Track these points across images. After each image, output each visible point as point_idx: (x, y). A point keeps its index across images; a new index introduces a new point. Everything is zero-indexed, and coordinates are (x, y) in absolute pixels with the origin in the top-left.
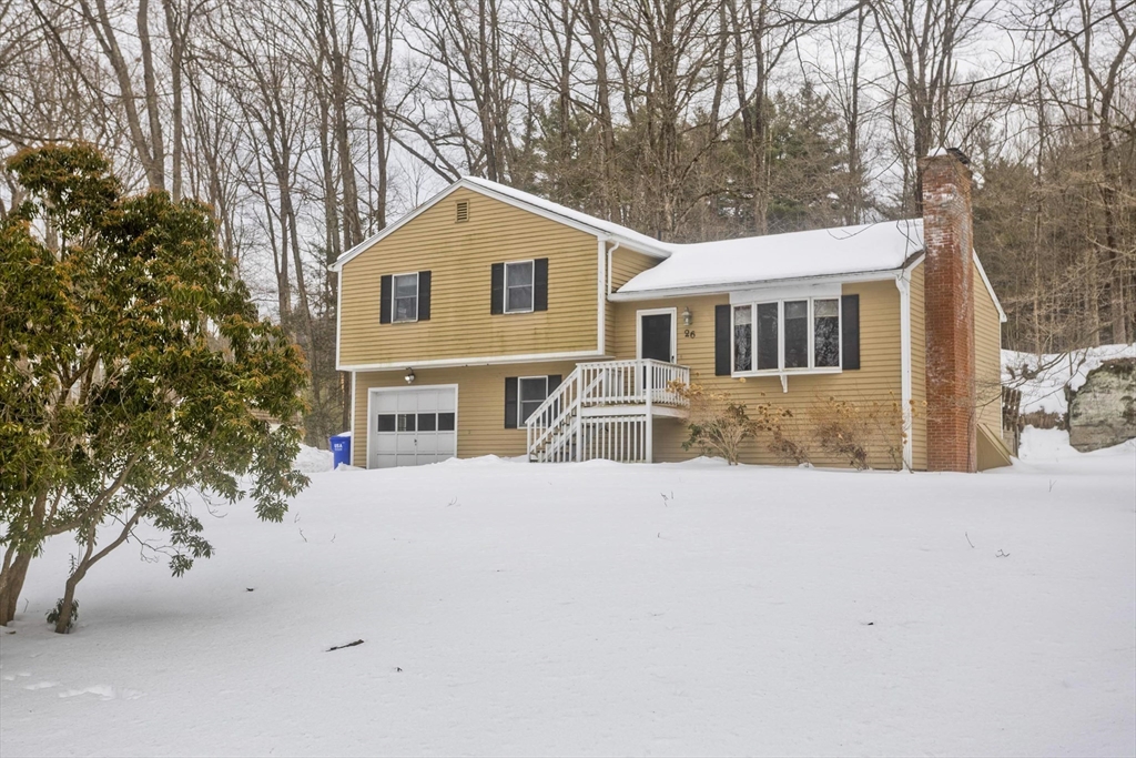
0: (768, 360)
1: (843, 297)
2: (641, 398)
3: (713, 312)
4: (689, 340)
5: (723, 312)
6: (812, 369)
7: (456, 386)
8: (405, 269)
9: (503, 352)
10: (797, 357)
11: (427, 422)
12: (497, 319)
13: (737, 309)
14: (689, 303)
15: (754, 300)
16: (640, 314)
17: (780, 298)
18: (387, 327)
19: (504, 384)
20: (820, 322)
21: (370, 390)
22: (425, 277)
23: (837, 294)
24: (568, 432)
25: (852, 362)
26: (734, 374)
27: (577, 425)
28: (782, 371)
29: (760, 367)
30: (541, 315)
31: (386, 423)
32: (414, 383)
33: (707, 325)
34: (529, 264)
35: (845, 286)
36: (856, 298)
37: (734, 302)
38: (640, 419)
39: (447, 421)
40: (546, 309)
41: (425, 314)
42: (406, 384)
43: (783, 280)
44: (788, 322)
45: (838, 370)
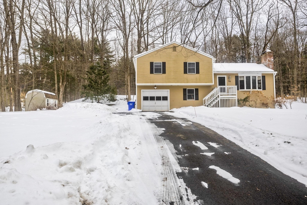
0: (248, 87)
1: (262, 76)
2: (235, 94)
3: (235, 77)
4: (229, 82)
5: (237, 77)
6: (257, 89)
7: (169, 90)
8: (158, 61)
9: (187, 83)
10: (254, 87)
11: (159, 98)
12: (185, 75)
13: (240, 77)
14: (229, 75)
15: (245, 75)
16: (218, 76)
17: (251, 75)
18: (152, 75)
19: (183, 90)
20: (258, 81)
21: (142, 90)
22: (164, 64)
23: (261, 75)
24: (216, 101)
25: (264, 88)
26: (240, 90)
27: (219, 99)
28: (251, 90)
29: (247, 89)
30: (198, 75)
31: (146, 98)
32: (156, 89)
33: (233, 80)
34: (194, 63)
35: (262, 74)
36: (265, 76)
37: (239, 75)
38: (235, 98)
39: (165, 98)
40: (199, 73)
41: (164, 72)
42: (155, 89)
43: (253, 72)
44: (252, 80)
45: (261, 90)
